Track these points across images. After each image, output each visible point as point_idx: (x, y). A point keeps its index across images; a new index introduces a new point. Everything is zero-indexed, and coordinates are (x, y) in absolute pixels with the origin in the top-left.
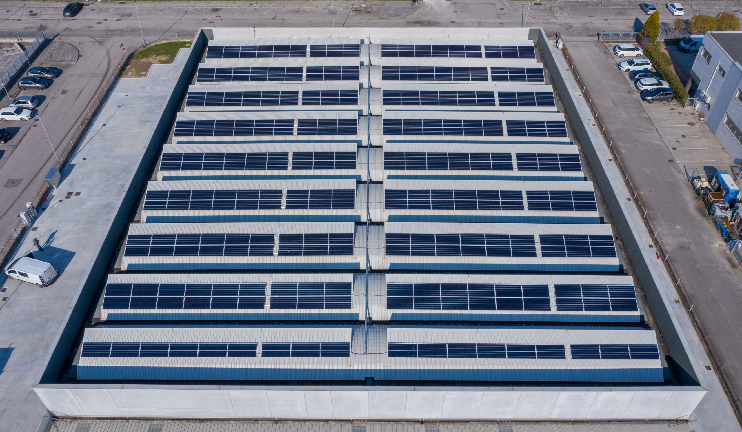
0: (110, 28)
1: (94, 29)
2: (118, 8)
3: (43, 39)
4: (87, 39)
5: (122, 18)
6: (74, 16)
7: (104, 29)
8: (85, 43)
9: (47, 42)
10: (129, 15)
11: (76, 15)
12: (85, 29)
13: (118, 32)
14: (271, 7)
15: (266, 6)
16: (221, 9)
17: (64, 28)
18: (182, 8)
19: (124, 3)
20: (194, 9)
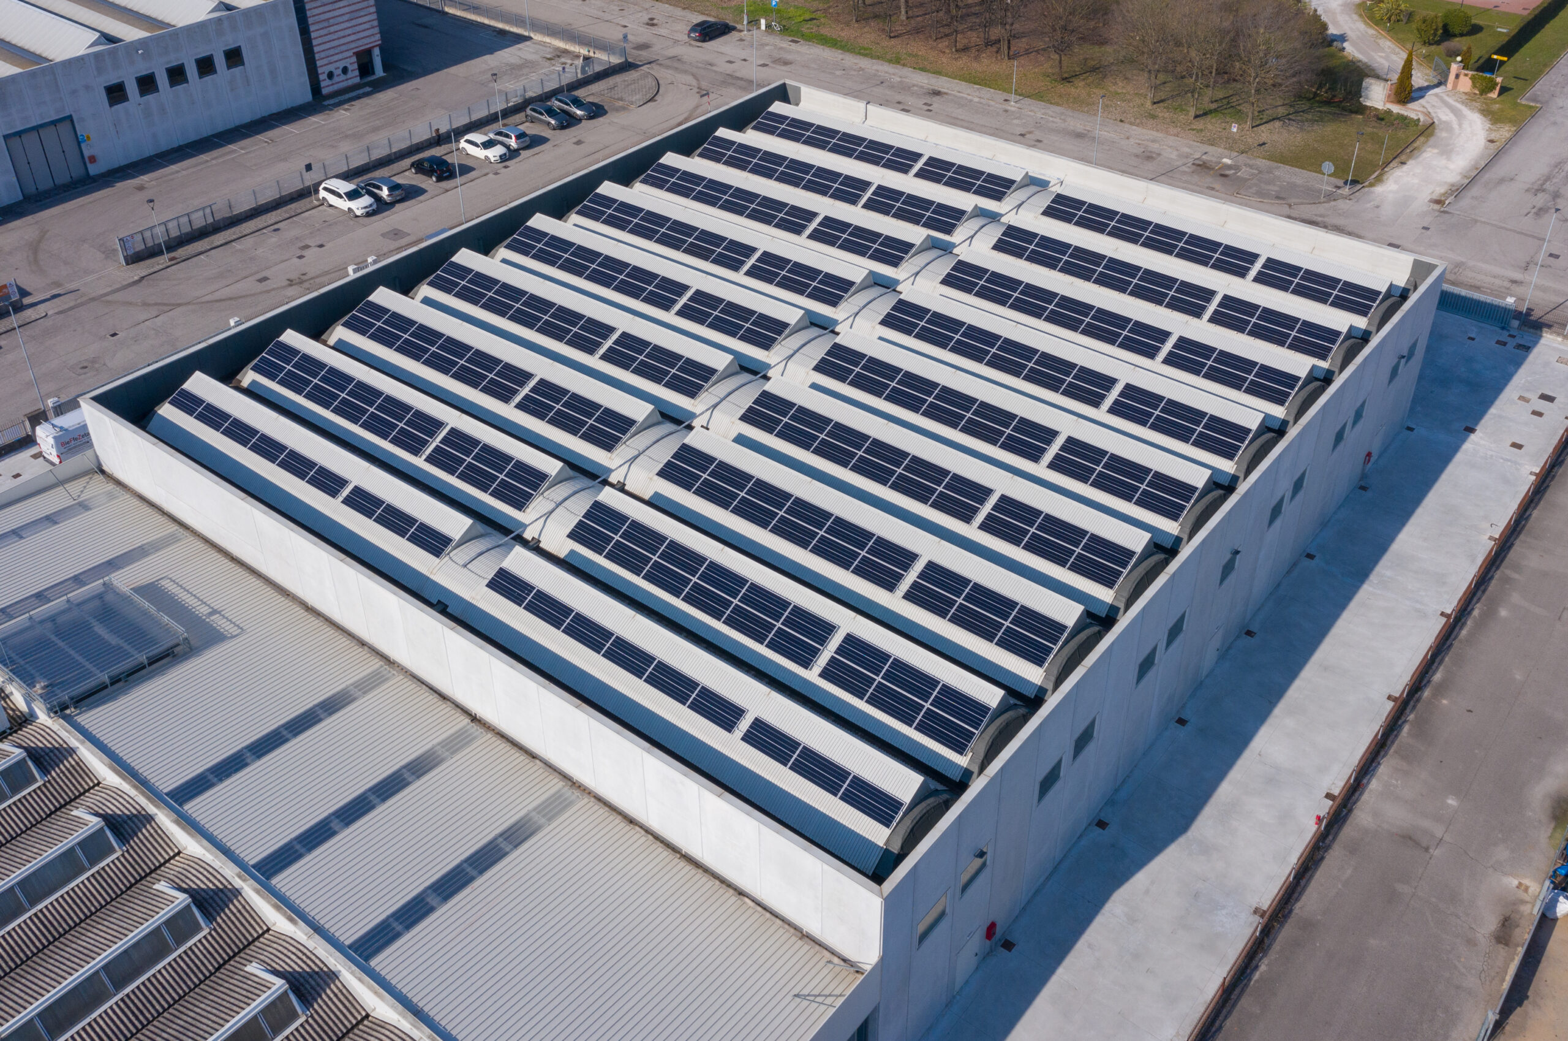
0: (738, 74)
1: (714, 68)
2: (781, 48)
3: (623, 60)
4: (690, 79)
5: (771, 65)
6: (704, 41)
7: (728, 72)
8: (680, 85)
9: (627, 67)
10: (786, 63)
11: (711, 39)
12: (700, 65)
13: (742, 82)
14: (1039, 115)
15: (1031, 111)
16: (946, 94)
17: (671, 55)
18: (882, 74)
19: (797, 42)
20: (900, 82)
